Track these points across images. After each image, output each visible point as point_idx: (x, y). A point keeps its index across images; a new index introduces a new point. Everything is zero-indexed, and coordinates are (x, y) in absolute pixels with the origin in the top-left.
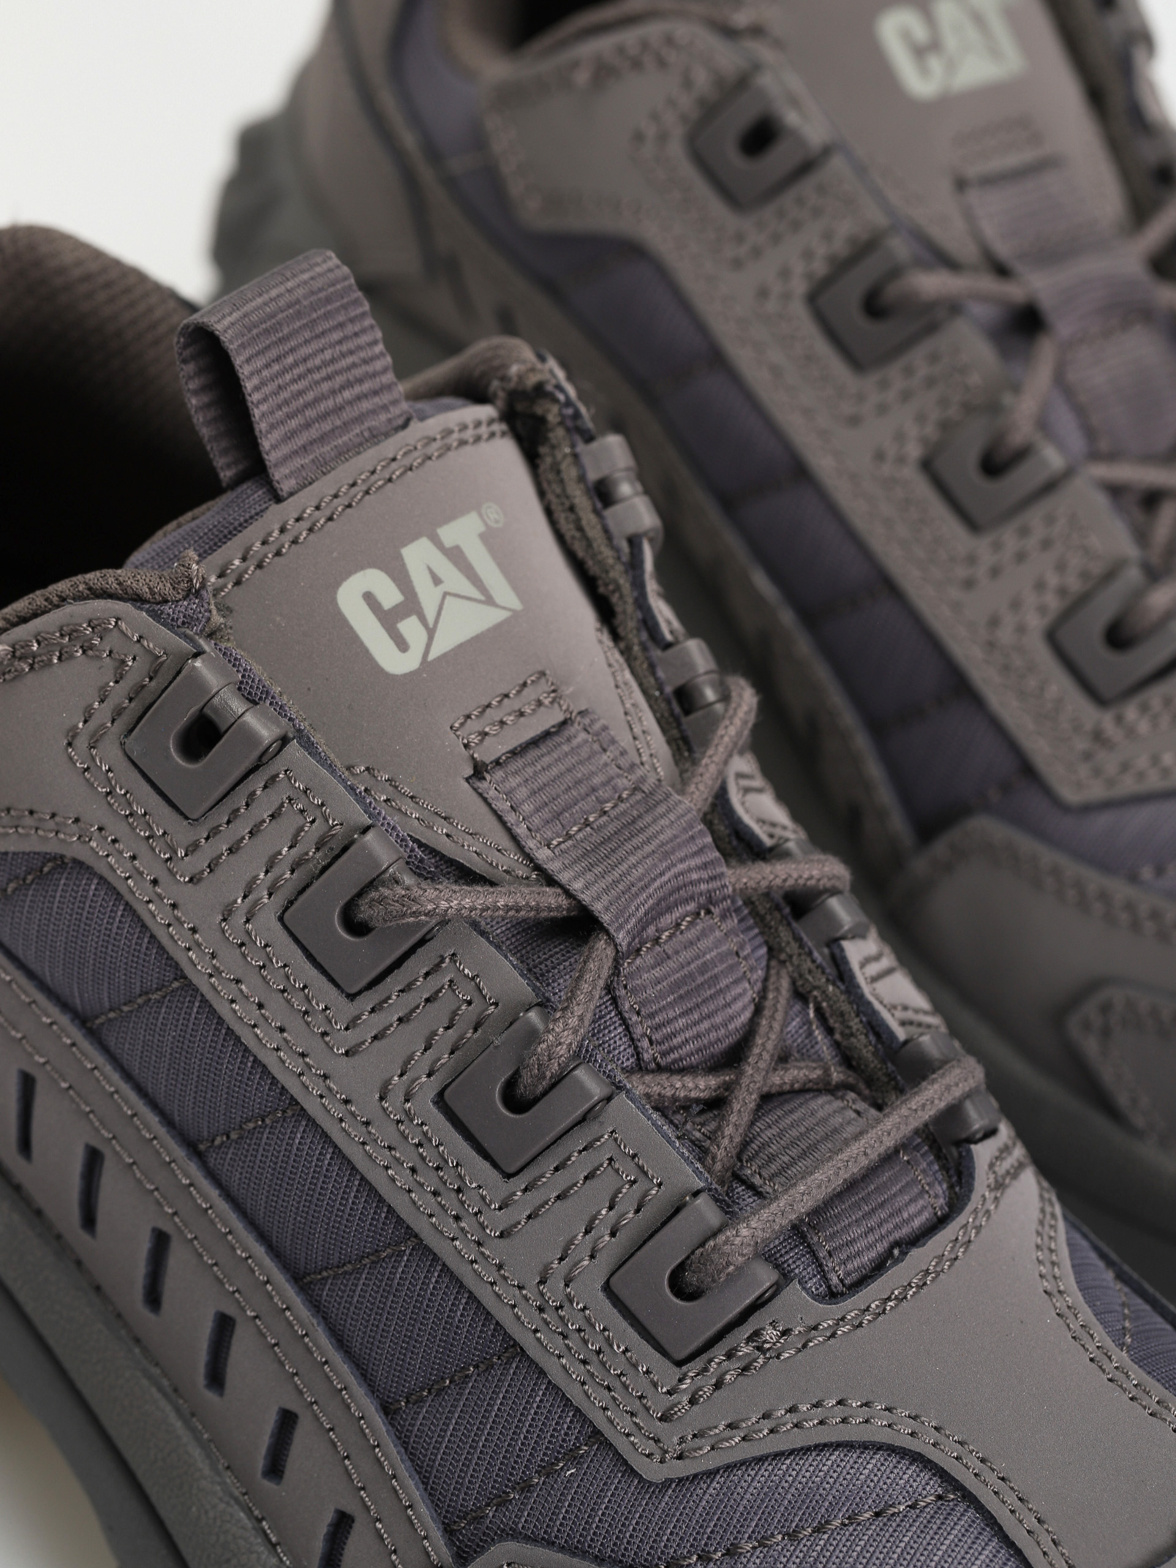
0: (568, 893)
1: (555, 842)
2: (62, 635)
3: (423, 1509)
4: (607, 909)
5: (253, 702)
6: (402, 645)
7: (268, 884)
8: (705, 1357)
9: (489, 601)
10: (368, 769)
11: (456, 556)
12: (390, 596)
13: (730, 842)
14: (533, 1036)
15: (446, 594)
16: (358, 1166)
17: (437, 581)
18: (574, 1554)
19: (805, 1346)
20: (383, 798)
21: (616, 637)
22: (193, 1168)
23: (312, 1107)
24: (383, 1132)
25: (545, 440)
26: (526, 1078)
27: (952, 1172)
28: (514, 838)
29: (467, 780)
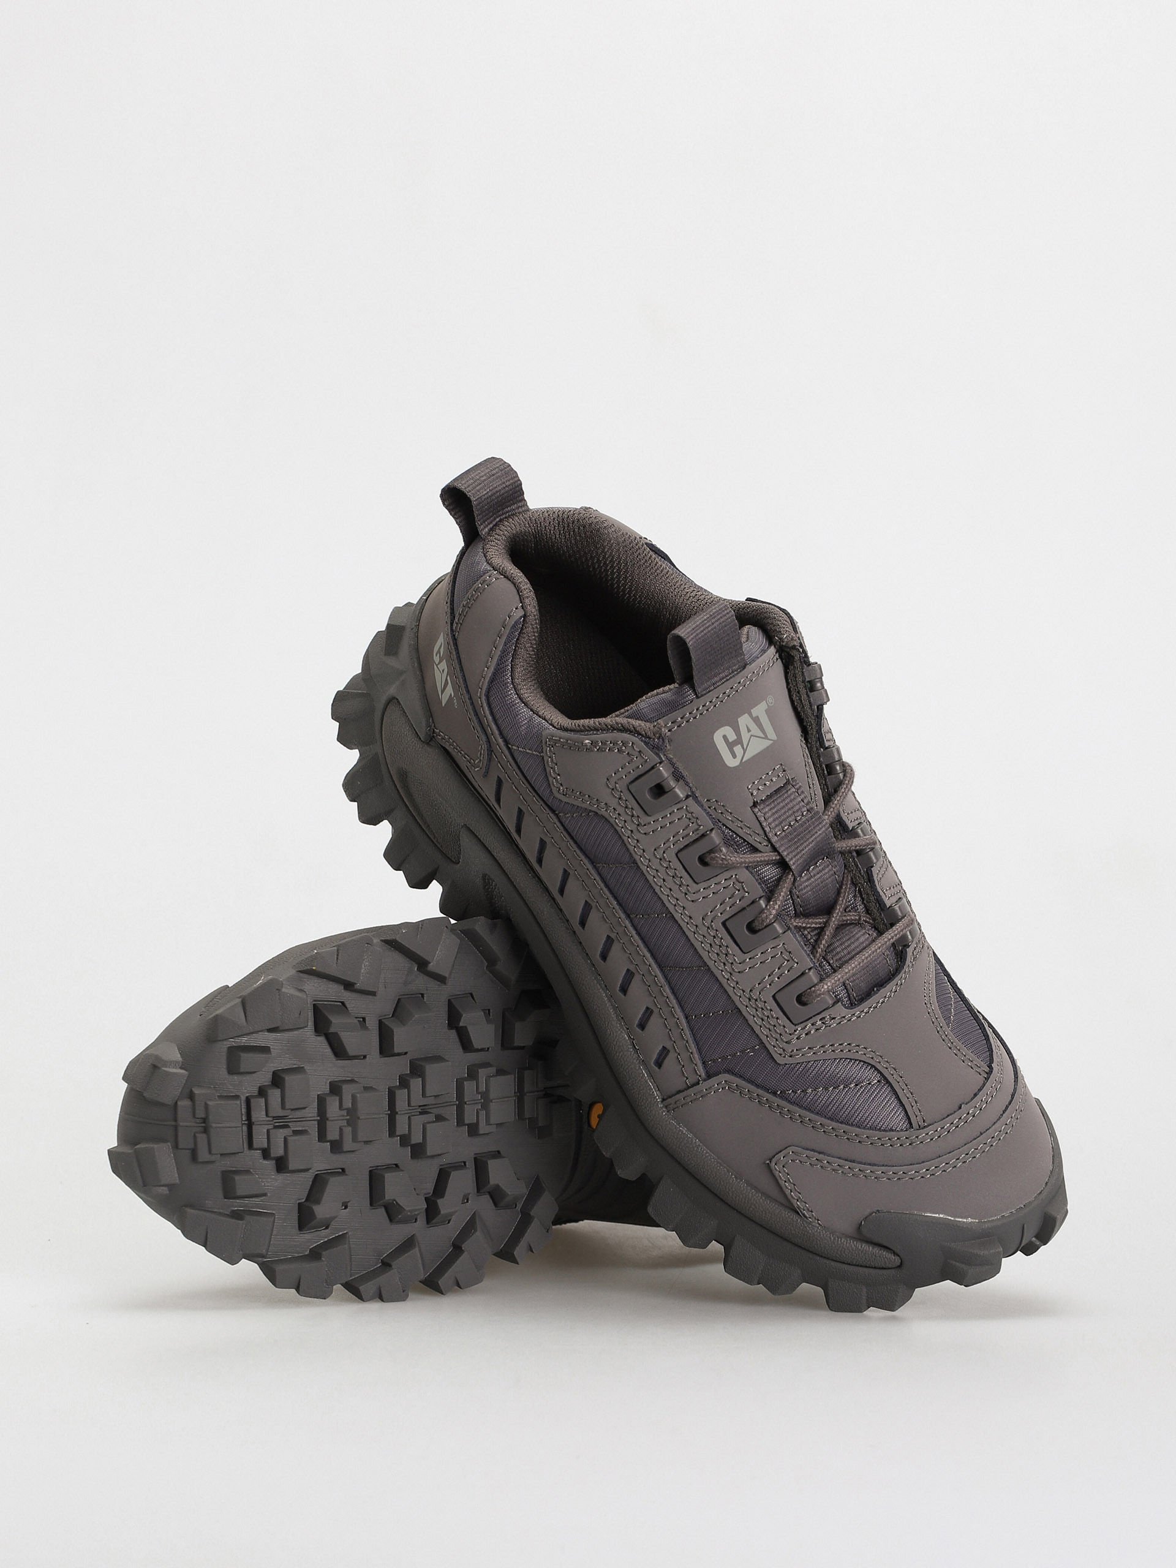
0: (779, 854)
1: (778, 833)
2: (611, 743)
3: (696, 1056)
4: (794, 864)
5: (677, 780)
6: (734, 756)
7: (673, 842)
8: (805, 1024)
9: (766, 738)
10: (716, 801)
11: (757, 720)
12: (732, 737)
13: (837, 826)
14: (762, 911)
15: (752, 736)
16: (691, 940)
17: (749, 731)
18: (749, 1082)
19: (840, 1023)
20: (720, 811)
21: (806, 739)
22: (627, 922)
23: (677, 916)
24: (703, 930)
25: (792, 664)
26: (756, 923)
27: (899, 956)
28: (765, 832)
29: (751, 807)
